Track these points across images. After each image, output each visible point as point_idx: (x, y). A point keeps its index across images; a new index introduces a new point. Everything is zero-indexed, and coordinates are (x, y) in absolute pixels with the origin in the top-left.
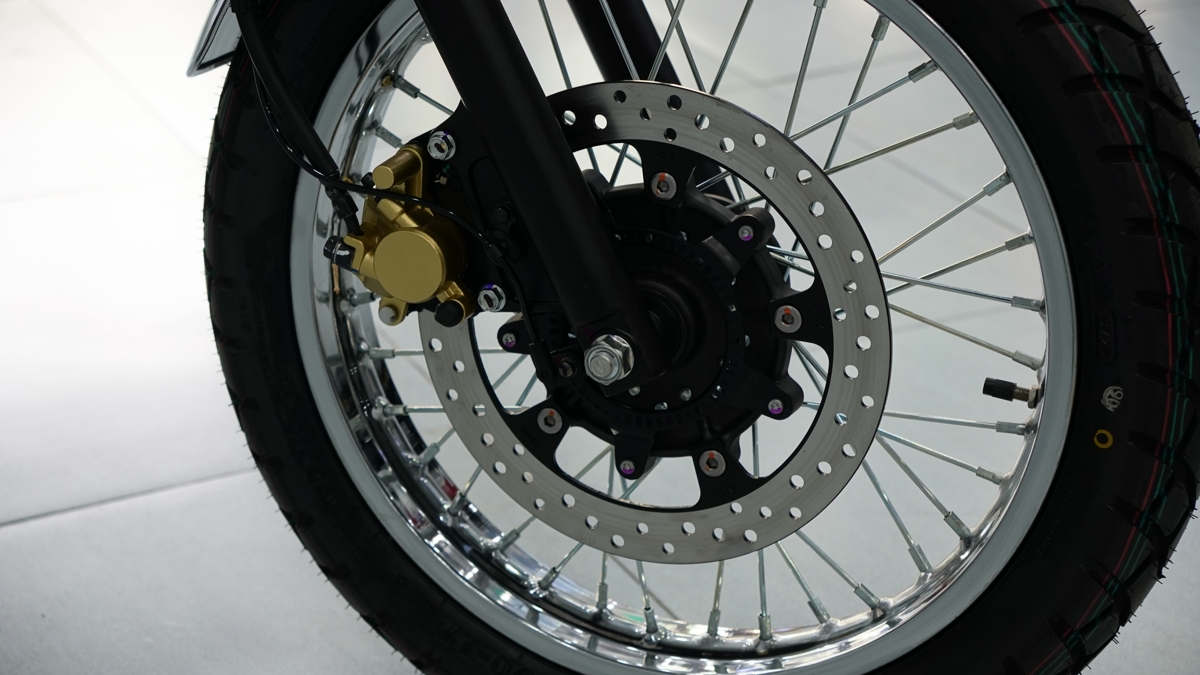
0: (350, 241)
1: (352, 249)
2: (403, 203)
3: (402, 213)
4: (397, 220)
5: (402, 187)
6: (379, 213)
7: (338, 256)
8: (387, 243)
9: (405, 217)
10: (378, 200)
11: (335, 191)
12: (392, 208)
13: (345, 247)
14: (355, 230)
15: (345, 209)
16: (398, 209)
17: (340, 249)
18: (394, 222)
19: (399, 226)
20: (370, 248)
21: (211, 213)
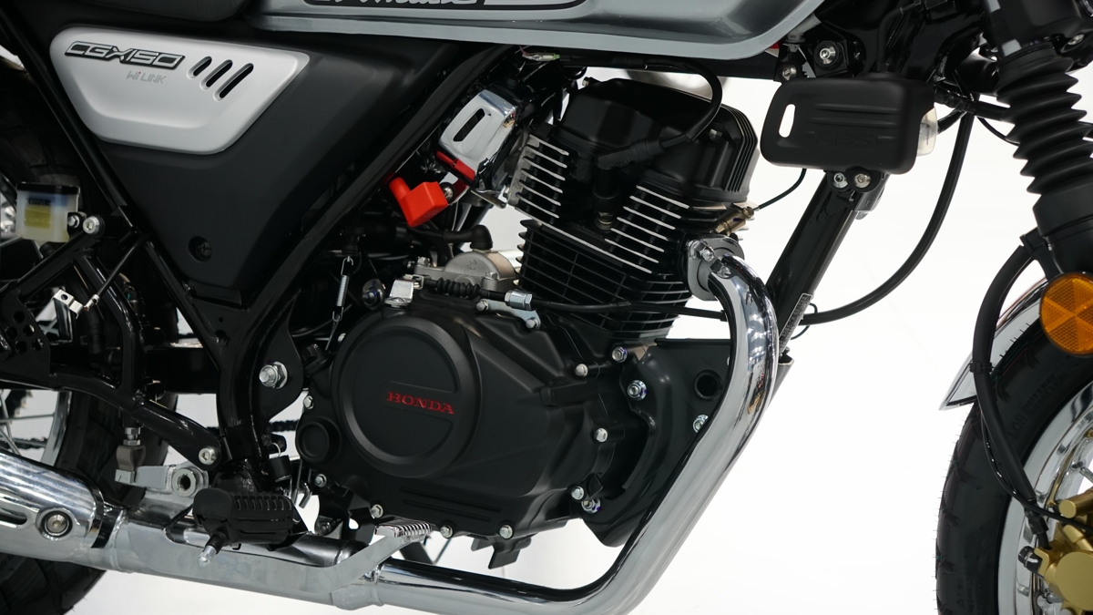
0: (1038, 552)
1: (1040, 559)
2: (1084, 531)
3: (1082, 538)
4: (1078, 543)
5: (1084, 518)
6: (1064, 535)
7: (1029, 562)
8: (1068, 559)
9: (1084, 542)
10: (1064, 525)
11: (1031, 513)
12: (1075, 534)
13: (1034, 556)
14: (1045, 544)
15: (1038, 527)
16: (1079, 534)
17: (1031, 557)
18: (1075, 544)
19: (1079, 548)
20: (1054, 560)
21: (944, 512)
